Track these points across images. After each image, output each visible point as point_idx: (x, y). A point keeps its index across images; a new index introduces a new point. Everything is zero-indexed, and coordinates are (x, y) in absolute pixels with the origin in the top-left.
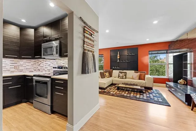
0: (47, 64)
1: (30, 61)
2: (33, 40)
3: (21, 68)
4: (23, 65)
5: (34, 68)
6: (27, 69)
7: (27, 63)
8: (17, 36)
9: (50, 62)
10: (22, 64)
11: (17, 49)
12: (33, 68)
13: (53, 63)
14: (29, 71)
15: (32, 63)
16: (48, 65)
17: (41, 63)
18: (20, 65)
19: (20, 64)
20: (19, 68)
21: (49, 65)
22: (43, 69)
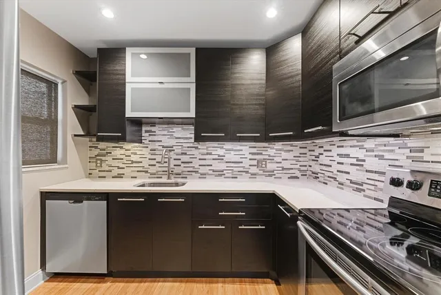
0: (347, 156)
1: (292, 145)
2: (298, 75)
3: (270, 166)
4: (276, 159)
5: (303, 168)
6: (283, 169)
7: (282, 152)
8: (259, 77)
9: (361, 147)
10: (273, 155)
11: (261, 112)
12: (298, 166)
13: (381, 157)
14: (289, 175)
15: (297, 151)
16: (354, 161)
17: (321, 150)
18: (267, 157)
19: (269, 156)
20: (266, 167)
21: (359, 163)
22: (330, 174)
